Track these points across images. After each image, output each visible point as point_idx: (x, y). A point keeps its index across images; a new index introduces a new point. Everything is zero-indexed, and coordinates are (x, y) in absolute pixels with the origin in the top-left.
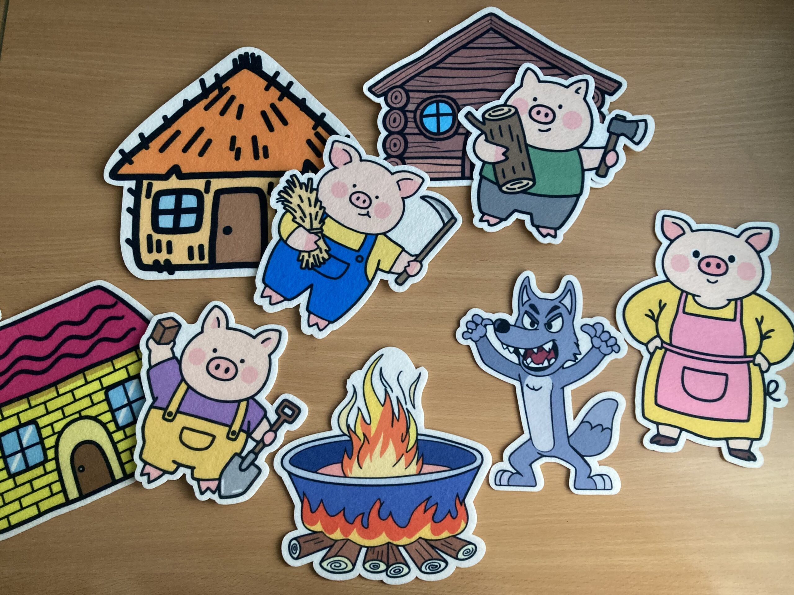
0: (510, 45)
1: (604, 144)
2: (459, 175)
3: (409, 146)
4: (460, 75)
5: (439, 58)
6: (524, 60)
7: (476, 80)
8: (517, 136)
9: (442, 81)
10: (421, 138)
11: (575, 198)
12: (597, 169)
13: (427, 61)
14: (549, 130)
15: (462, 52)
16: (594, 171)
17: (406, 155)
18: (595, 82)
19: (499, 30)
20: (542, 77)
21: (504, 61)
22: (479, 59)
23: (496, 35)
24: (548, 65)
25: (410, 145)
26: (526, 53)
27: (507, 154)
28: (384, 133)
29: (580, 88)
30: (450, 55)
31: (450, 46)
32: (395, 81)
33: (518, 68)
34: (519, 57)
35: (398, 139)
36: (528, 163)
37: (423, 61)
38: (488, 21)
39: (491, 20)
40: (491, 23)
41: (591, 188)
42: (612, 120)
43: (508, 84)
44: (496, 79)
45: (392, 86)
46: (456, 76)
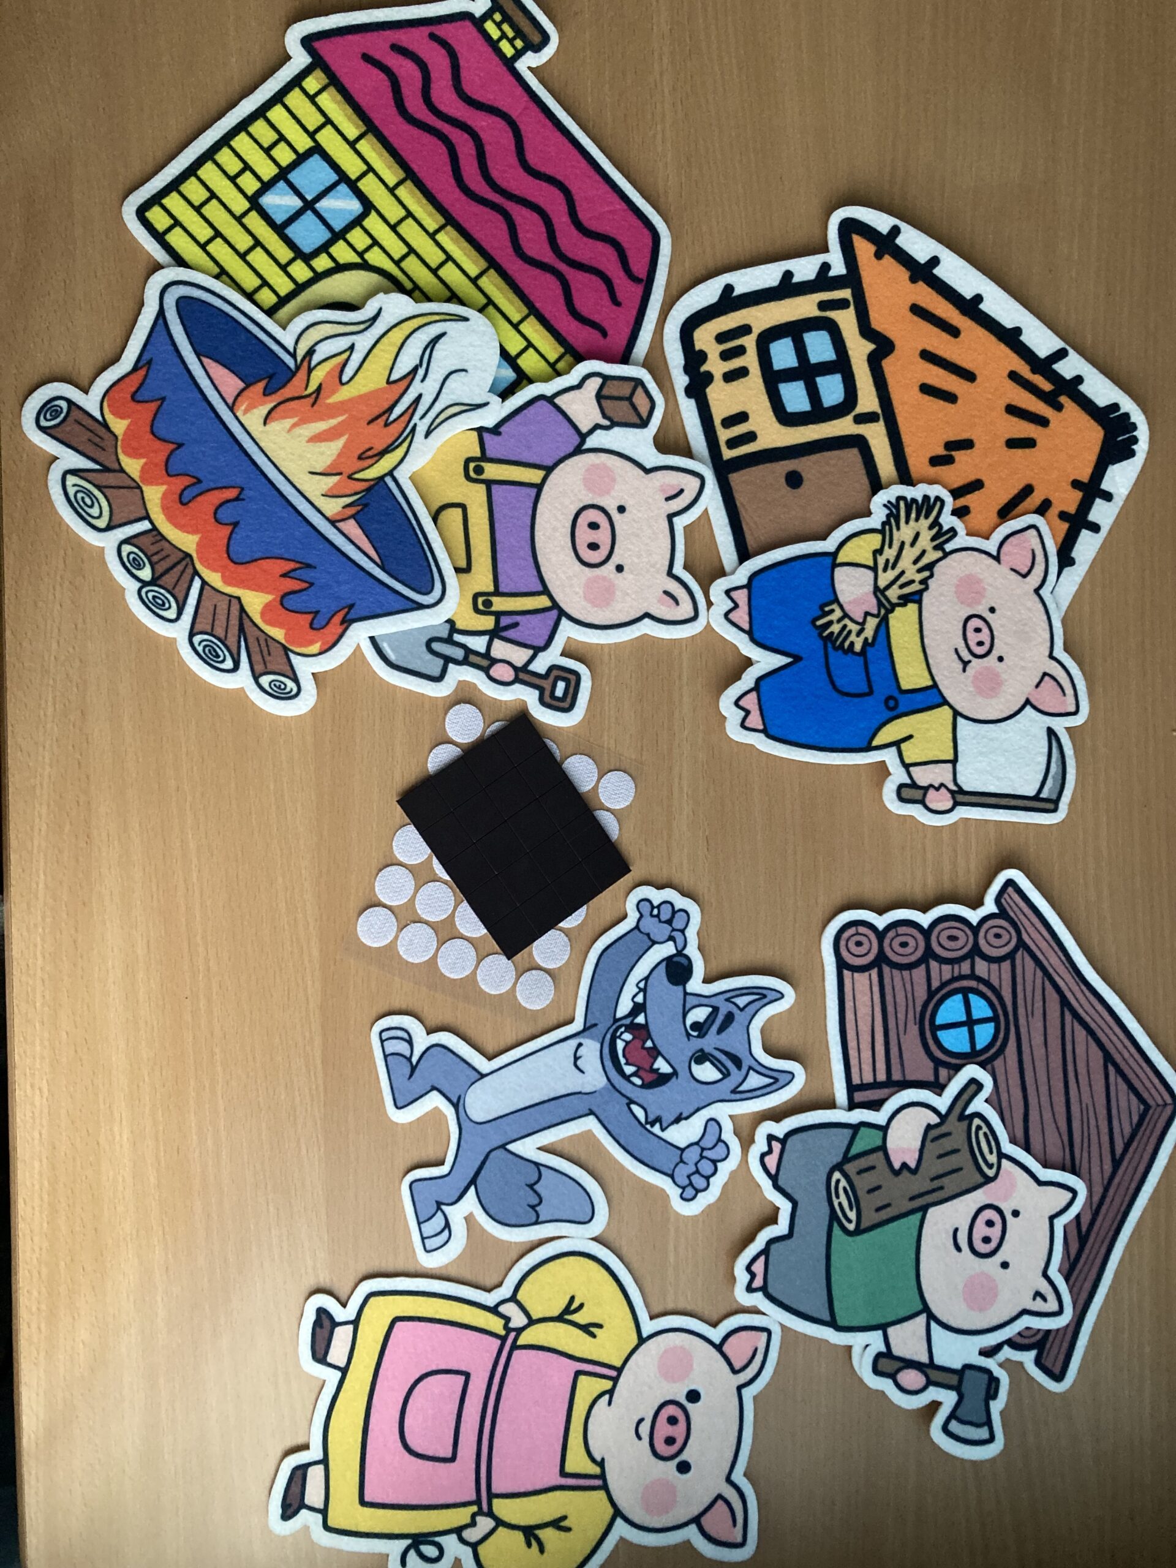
0: (1119, 1149)
1: (939, 1360)
2: (856, 1080)
3: (904, 972)
4: (1052, 1057)
5: (1080, 1011)
6: (1090, 1180)
7: (1043, 1089)
8: (941, 1188)
9: (1037, 1024)
10: (921, 994)
11: (826, 1317)
12: (887, 1354)
13: (1075, 988)
14: (958, 1249)
15: (1097, 1055)
16: (883, 1349)
17: (886, 969)
18: (1058, 1330)
19: (1145, 1124)
20: (1060, 1223)
21: (1086, 1140)
22: (1085, 1088)
23: (1135, 1119)
24: (1084, 1229)
25: (906, 973)
26: (1105, 1182)
27: (905, 1173)
28: (925, 919)
29: (1045, 1299)
30: (1090, 1032)
31: (1107, 1030)
32: (1031, 930)
33: (1074, 1171)
34: (1096, 1170)
35: (915, 950)
36: (891, 1215)
37: (1073, 981)
38: (1164, 1101)
39: (1166, 1105)
40: (1158, 1105)
41: (849, 1348)
42: (988, 1372)
43: (1042, 1156)
44: (1050, 1129)
45: (1021, 927)
46: (1049, 1049)
